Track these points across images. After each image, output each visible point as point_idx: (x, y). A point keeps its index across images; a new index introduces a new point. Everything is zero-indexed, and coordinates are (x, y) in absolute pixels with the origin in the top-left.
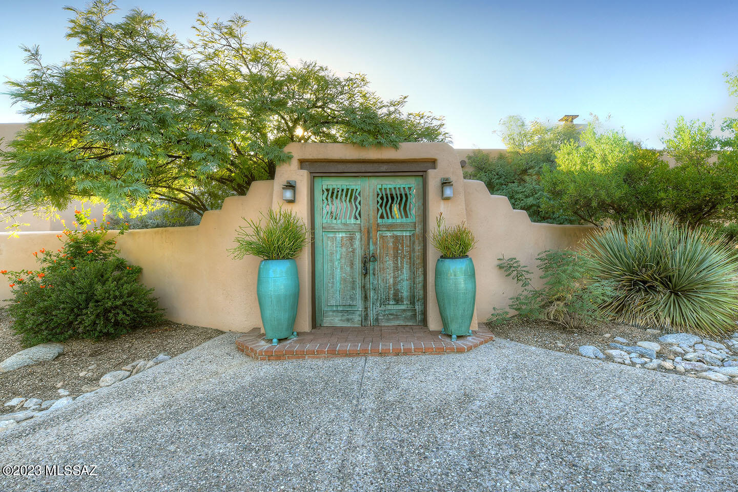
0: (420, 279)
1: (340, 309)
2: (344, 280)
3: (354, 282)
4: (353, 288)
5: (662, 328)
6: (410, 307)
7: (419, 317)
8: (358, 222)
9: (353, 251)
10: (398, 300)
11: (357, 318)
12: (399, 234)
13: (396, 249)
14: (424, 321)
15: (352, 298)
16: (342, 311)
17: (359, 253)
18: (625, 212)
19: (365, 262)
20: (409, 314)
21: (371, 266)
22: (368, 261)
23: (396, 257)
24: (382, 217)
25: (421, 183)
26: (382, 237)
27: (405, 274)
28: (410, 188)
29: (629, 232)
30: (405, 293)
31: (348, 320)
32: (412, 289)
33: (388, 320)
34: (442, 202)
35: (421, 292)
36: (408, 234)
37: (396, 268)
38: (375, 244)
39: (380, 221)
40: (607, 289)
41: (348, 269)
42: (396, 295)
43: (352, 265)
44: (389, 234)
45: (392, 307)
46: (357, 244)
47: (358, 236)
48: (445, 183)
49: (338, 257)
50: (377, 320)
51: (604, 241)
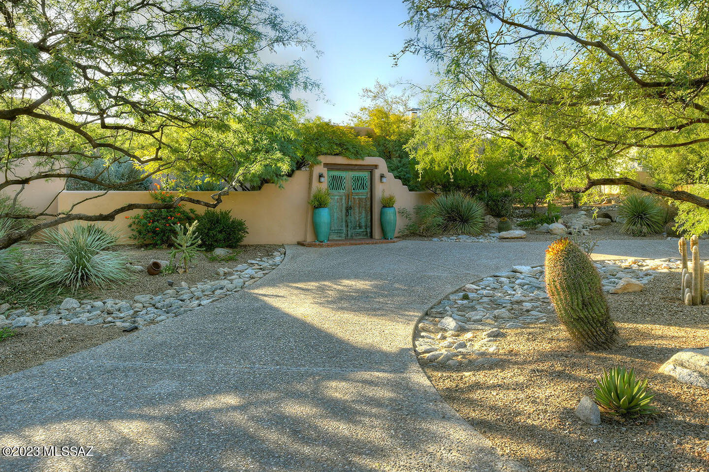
0: (369, 217)
1: (336, 231)
2: (338, 218)
3: (342, 219)
4: (342, 222)
5: (458, 234)
6: (365, 230)
7: (369, 235)
8: (344, 191)
9: (342, 204)
10: (360, 227)
11: (343, 235)
12: (361, 197)
13: (359, 203)
14: (371, 236)
15: (342, 227)
16: (337, 233)
17: (344, 206)
18: (447, 187)
19: (347, 210)
20: (365, 233)
21: (349, 211)
22: (348, 209)
23: (359, 207)
24: (354, 189)
25: (370, 174)
26: (354, 198)
27: (363, 215)
28: (365, 177)
29: (448, 197)
30: (363, 224)
31: (340, 236)
32: (366, 221)
33: (356, 236)
34: (380, 183)
35: (370, 223)
36: (364, 197)
37: (360, 213)
38: (351, 201)
39: (353, 191)
40: (440, 220)
41: (340, 213)
42: (359, 225)
43: (341, 211)
44: (357, 197)
45: (358, 230)
46: (344, 201)
47: (344, 197)
48: (382, 176)
49: (336, 207)
50: (352, 236)
51: (439, 201)
